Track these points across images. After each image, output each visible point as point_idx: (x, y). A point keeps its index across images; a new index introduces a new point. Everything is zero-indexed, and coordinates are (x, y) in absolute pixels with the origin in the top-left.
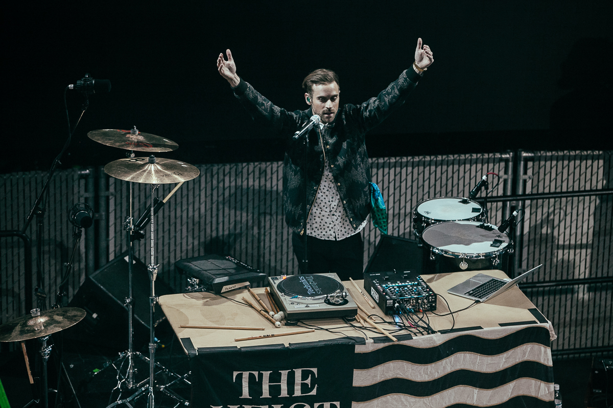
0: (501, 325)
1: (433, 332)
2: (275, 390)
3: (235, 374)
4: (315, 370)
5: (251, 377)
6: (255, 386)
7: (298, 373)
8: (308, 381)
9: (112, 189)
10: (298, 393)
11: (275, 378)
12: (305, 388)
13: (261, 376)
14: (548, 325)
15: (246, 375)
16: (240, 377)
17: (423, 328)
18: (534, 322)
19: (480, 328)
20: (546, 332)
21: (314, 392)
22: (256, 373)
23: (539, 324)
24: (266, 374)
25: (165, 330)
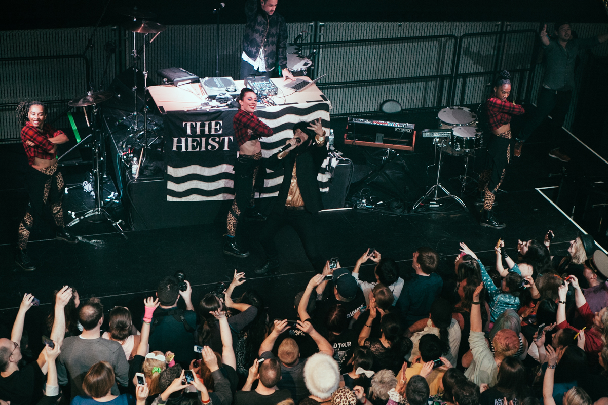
0: (307, 102)
1: (276, 105)
2: (202, 131)
3: (184, 123)
4: (221, 122)
5: (191, 125)
6: (193, 128)
7: (213, 123)
8: (218, 127)
9: (127, 36)
10: (213, 132)
11: (203, 125)
12: (216, 130)
13: (196, 124)
14: (329, 102)
15: (189, 124)
16: (186, 125)
17: (271, 103)
18: (322, 101)
19: (297, 103)
20: (327, 105)
21: (221, 132)
22: (194, 123)
23: (324, 102)
24: (198, 124)
25: (152, 102)
